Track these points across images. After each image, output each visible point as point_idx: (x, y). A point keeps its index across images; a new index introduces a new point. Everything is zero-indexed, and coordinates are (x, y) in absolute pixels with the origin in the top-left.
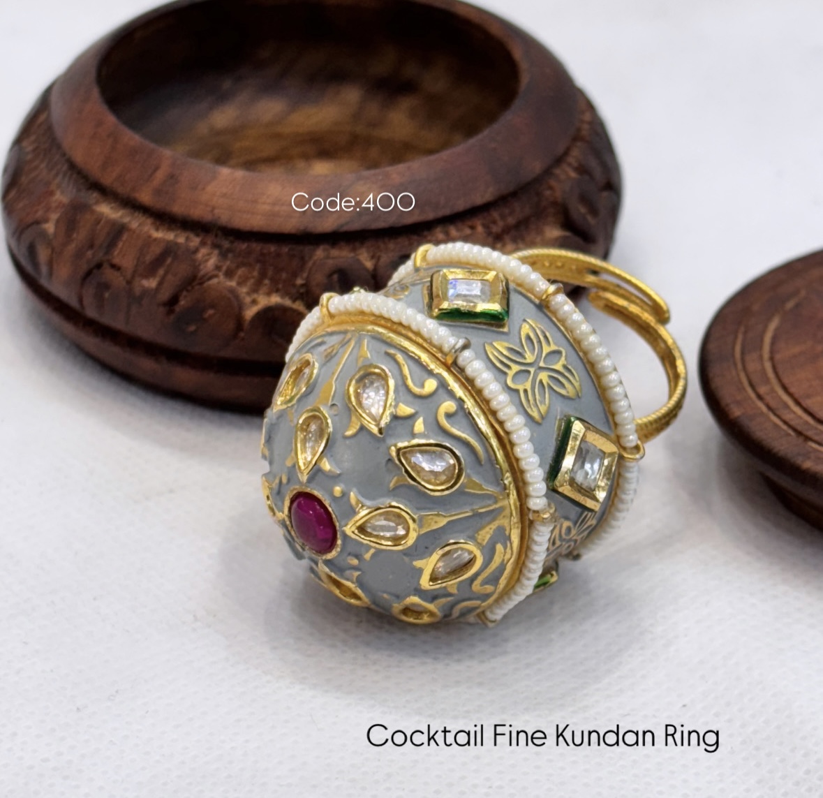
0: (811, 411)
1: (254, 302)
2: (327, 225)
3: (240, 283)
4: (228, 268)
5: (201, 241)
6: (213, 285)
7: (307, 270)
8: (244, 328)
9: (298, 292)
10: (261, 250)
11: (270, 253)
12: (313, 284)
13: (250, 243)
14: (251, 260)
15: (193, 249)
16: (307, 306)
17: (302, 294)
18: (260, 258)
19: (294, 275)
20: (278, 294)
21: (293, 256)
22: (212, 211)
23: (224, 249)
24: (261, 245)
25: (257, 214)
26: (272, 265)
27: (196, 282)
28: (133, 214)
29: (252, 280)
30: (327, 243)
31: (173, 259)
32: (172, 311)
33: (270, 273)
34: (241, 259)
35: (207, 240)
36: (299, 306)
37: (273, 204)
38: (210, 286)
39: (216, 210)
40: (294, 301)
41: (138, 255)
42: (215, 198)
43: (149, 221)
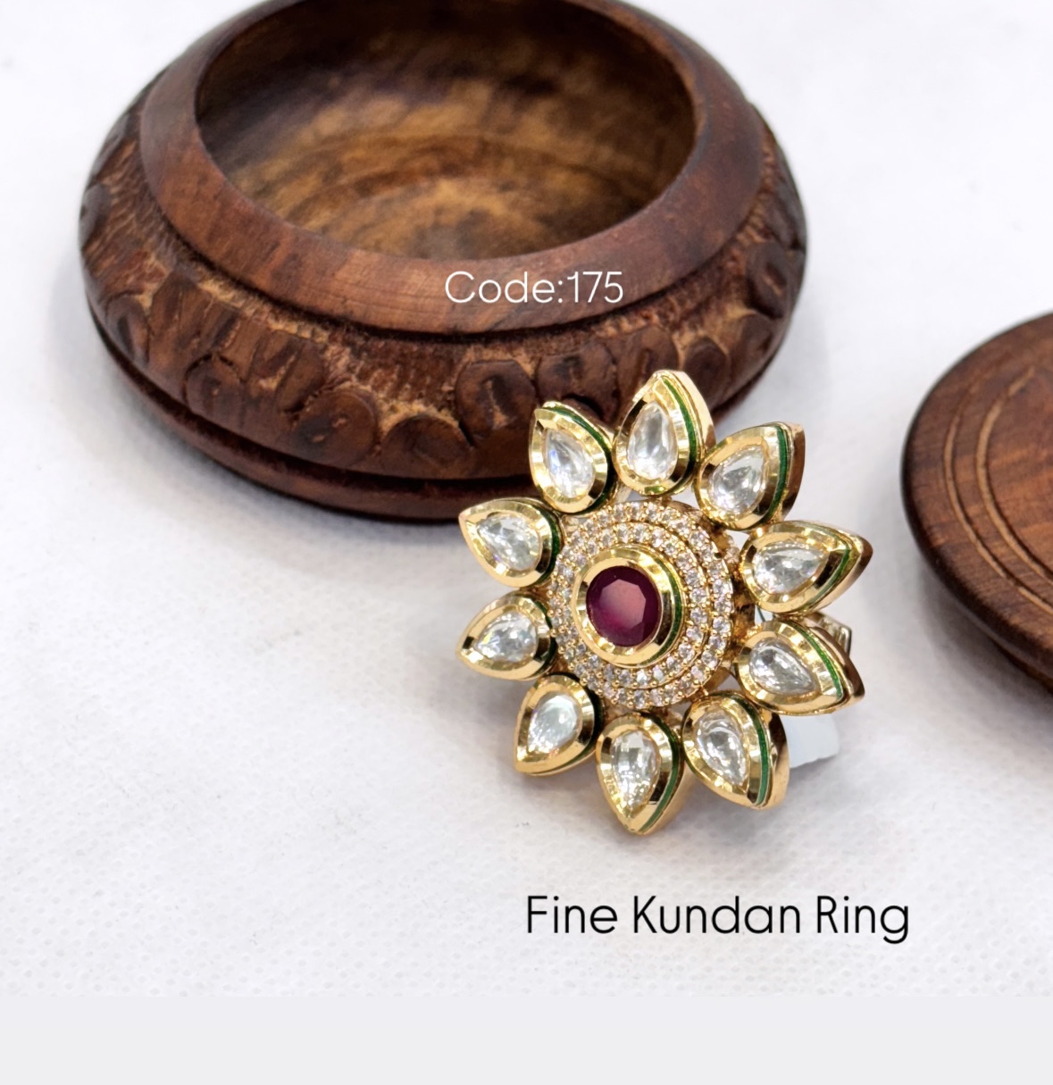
1: (393, 410)
2: (480, 323)
3: (376, 388)
4: (361, 370)
5: (330, 337)
6: (345, 390)
7: (456, 375)
8: (381, 441)
9: (444, 399)
10: (401, 350)
11: (412, 353)
12: (464, 392)
13: (388, 341)
14: (390, 361)
15: (321, 347)
16: (456, 416)
17: (449, 402)
18: (400, 359)
19: (441, 380)
20: (420, 401)
21: (441, 357)
22: (343, 303)
23: (357, 347)
24: (401, 343)
25: (397, 308)
26: (414, 367)
27: (324, 387)
28: (247, 298)
29: (390, 384)
30: (480, 341)
31: (298, 358)
32: (296, 418)
33: (412, 377)
34: (377, 360)
35: (336, 335)
36: (446, 417)
37: (416, 296)
38: (341, 391)
39: (349, 302)
40: (439, 410)
41: (254, 350)
42: (347, 287)
43: (267, 308)
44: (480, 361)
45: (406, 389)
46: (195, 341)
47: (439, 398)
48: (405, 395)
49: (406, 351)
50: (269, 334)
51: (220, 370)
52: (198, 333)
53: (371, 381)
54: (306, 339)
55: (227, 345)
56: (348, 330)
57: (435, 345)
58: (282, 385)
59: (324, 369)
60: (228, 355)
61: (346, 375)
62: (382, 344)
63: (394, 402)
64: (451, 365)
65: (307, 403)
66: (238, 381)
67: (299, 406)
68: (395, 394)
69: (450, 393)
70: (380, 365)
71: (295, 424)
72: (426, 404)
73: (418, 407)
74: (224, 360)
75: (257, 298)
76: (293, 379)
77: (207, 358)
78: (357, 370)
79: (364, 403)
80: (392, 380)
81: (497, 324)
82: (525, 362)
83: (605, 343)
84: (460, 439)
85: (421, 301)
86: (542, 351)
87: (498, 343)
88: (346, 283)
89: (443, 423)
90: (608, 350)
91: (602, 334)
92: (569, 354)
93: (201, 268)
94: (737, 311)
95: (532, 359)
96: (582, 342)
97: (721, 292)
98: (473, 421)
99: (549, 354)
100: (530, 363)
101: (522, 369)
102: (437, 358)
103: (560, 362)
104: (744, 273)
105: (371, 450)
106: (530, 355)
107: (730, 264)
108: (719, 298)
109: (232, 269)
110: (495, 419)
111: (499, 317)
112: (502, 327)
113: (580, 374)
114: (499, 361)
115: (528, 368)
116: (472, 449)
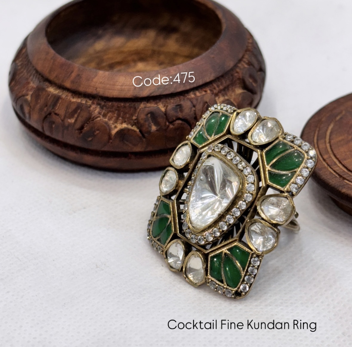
0: (346, 166)
1: (116, 127)
2: (145, 94)
3: (109, 119)
4: (104, 113)
5: (92, 102)
6: (98, 121)
7: (137, 113)
8: (112, 138)
9: (134, 122)
10: (117, 105)
11: (121, 106)
12: (140, 119)
13: (113, 103)
14: (113, 109)
15: (89, 106)
16: (138, 128)
17: (135, 123)
18: (117, 108)
19: (132, 115)
20: (125, 123)
21: (131, 107)
22: (96, 89)
23: (102, 105)
24: (117, 103)
25: (115, 90)
26: (122, 111)
27: (91, 120)
28: (63, 92)
29: (114, 118)
30: (145, 101)
31: (81, 110)
32: (81, 132)
33: (122, 115)
34: (109, 109)
35: (94, 101)
36: (134, 128)
37: (122, 86)
38: (96, 121)
39: (98, 89)
40: (132, 126)
41: (66, 109)
42: (97, 84)
43: (70, 94)
44: (145, 107)
45: (120, 119)
46: (45, 109)
47: (132, 122)
48: (120, 121)
49: (119, 106)
50: (70, 103)
51: (54, 118)
52: (47, 106)
53: (107, 117)
54: (84, 104)
55: (57, 108)
56: (98, 100)
57: (129, 103)
58: (76, 120)
59: (90, 114)
60: (57, 112)
61: (99, 115)
62: (110, 104)
63: (116, 124)
64: (135, 109)
65: (85, 127)
66: (61, 121)
67: (82, 128)
68: (116, 122)
69: (135, 119)
70: (110, 111)
71: (81, 134)
72: (127, 125)
73: (124, 126)
74: (56, 114)
75: (66, 92)
76: (80, 118)
77: (50, 114)
78: (102, 113)
79: (105, 125)
80: (115, 117)
81: (151, 94)
82: (162, 107)
83: (191, 100)
84: (140, 136)
85: (123, 87)
86: (168, 103)
87: (152, 101)
88: (97, 83)
89: (133, 130)
90: (192, 102)
91: (189, 97)
92: (177, 104)
93: (47, 83)
94: (239, 91)
95: (164, 106)
96: (182, 100)
97: (233, 84)
98: (144, 129)
99: (170, 104)
100: (163, 107)
101: (161, 110)
102: (130, 107)
103: (174, 106)
104: (241, 77)
105: (108, 142)
106: (164, 105)
107: (236, 74)
108: (233, 86)
109: (57, 82)
110: (152, 128)
111: (151, 91)
112: (152, 95)
113: (181, 111)
114: (152, 107)
115: (163, 109)
116: (144, 139)
